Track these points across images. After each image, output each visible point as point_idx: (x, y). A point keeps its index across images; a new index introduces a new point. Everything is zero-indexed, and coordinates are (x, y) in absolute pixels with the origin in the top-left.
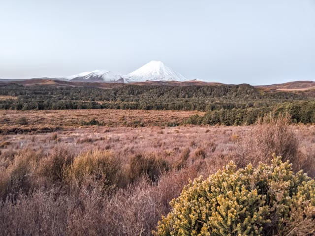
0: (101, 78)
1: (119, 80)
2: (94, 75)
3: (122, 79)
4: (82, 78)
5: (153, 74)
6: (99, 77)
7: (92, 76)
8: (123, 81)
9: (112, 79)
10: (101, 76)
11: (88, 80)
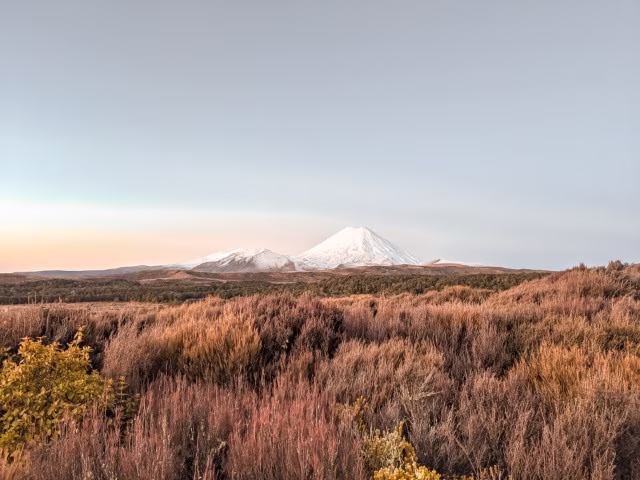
0: (251, 263)
1: (286, 265)
2: (238, 259)
3: (291, 264)
4: (214, 264)
5: (349, 252)
6: (247, 260)
7: (233, 260)
8: (294, 268)
9: (273, 265)
10: (252, 259)
11: (226, 267)
